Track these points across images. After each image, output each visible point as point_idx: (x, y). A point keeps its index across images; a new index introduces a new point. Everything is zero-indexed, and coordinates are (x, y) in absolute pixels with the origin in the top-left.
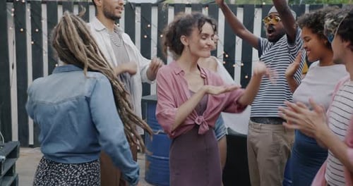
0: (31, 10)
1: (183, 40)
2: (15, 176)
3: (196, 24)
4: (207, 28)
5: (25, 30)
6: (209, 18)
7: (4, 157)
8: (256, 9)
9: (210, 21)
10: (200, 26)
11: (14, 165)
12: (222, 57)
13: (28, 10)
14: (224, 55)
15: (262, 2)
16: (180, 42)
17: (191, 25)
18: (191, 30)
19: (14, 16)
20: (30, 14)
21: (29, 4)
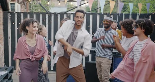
0: (17, 16)
1: (27, 28)
2: (12, 80)
3: (32, 23)
4: (35, 24)
5: (15, 23)
6: (36, 21)
7: (9, 72)
8: (104, 15)
9: (36, 22)
10: (33, 24)
11: (12, 76)
12: (92, 34)
13: (16, 16)
14: (92, 33)
15: (106, 12)
16: (26, 29)
17: (29, 23)
18: (30, 25)
19: (11, 18)
20: (17, 17)
21: (16, 13)
